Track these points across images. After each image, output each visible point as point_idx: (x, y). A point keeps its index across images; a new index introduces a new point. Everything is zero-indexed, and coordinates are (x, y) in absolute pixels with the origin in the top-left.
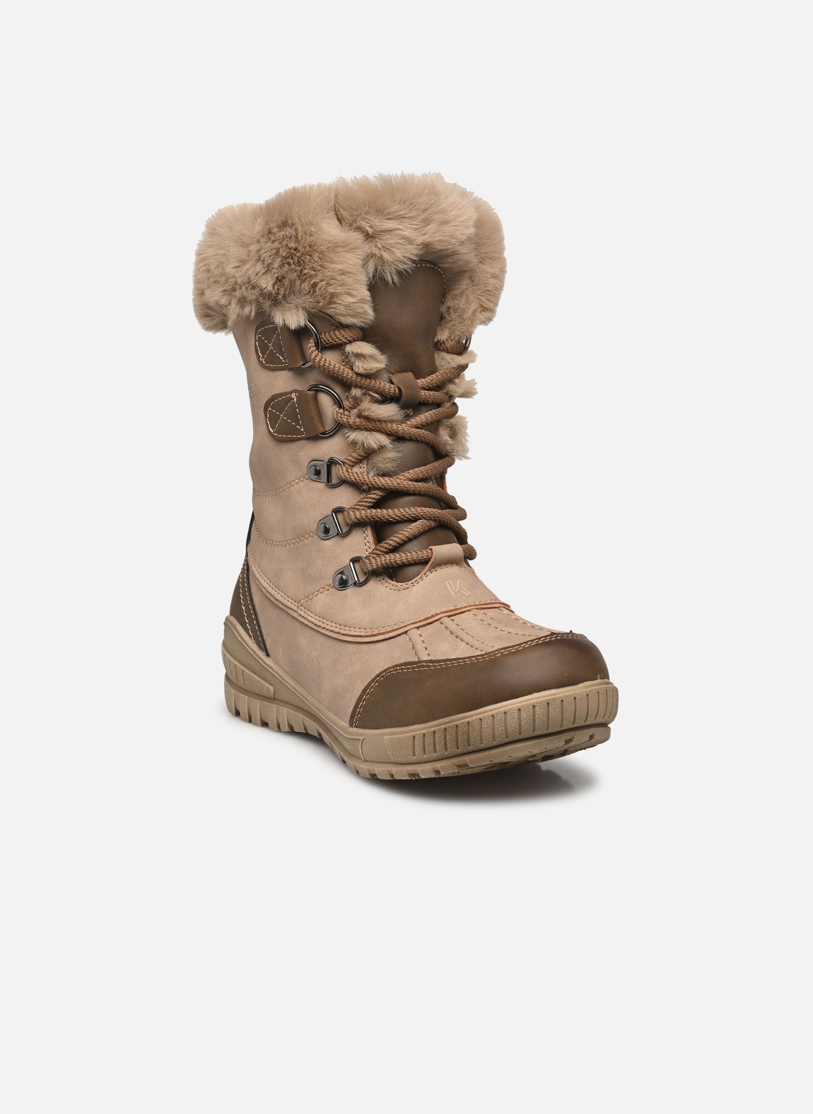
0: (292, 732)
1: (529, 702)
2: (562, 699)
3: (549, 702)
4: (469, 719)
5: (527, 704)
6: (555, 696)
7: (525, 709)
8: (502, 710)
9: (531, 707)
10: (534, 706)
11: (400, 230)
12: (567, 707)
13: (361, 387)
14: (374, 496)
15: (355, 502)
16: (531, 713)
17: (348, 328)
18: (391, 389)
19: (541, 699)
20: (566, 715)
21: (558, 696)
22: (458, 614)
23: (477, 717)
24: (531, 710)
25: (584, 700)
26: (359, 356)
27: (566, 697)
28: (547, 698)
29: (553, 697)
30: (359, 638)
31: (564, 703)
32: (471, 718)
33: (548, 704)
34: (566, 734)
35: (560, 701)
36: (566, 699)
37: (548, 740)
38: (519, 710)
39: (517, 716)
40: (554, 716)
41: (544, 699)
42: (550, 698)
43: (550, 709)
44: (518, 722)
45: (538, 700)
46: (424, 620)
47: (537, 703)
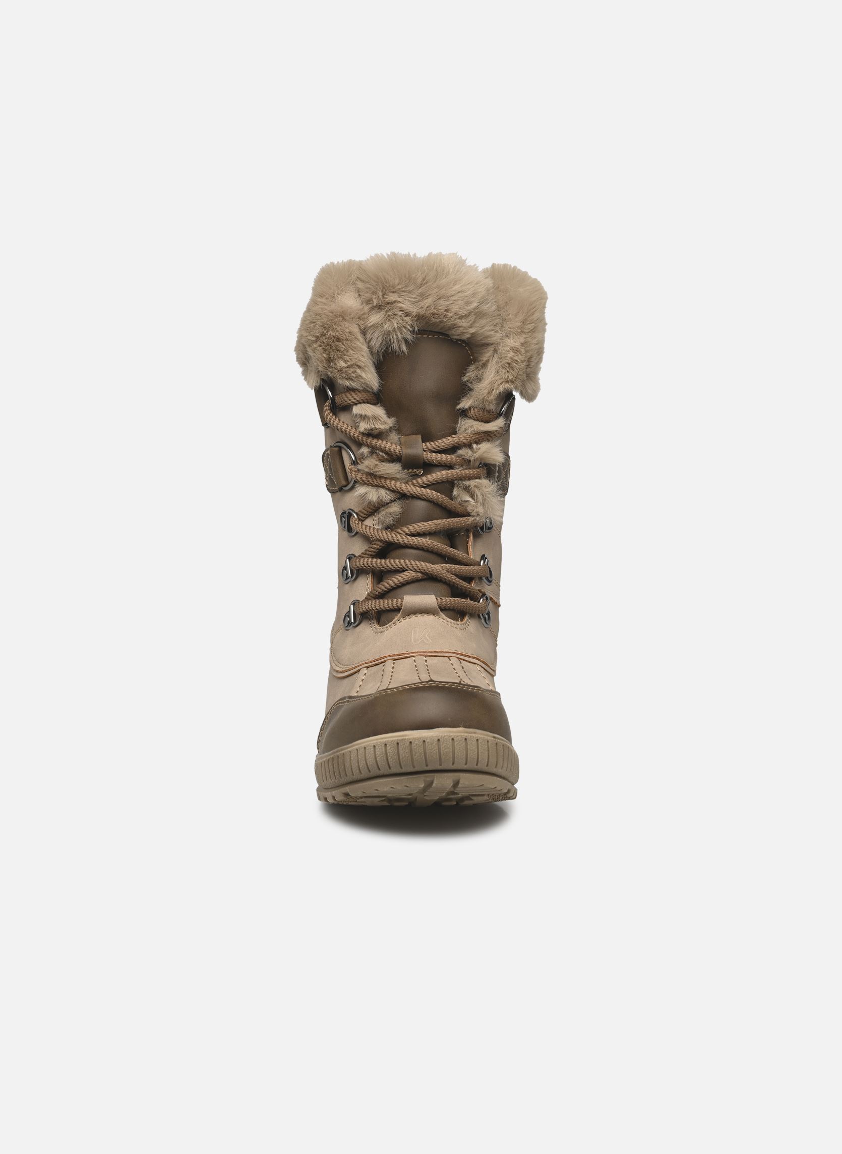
1: (381, 741)
2: (411, 740)
3: (399, 742)
5: (380, 742)
6: (404, 738)
7: (378, 746)
9: (383, 745)
10: (386, 745)
11: (399, 302)
12: (416, 749)
13: (368, 446)
14: (376, 546)
15: (363, 551)
16: (384, 752)
17: (353, 391)
18: (396, 448)
19: (392, 739)
20: (416, 757)
21: (407, 737)
22: (402, 658)
24: (383, 748)
25: (434, 744)
26: (364, 417)
27: (415, 739)
28: (397, 738)
29: (402, 738)
31: (413, 745)
33: (398, 744)
34: (425, 775)
35: (408, 743)
36: (415, 741)
37: (408, 778)
38: (374, 746)
39: (372, 752)
40: (403, 756)
41: (394, 739)
42: (400, 738)
43: (400, 749)
44: (374, 757)
45: (389, 739)
46: (374, 661)
47: (388, 741)
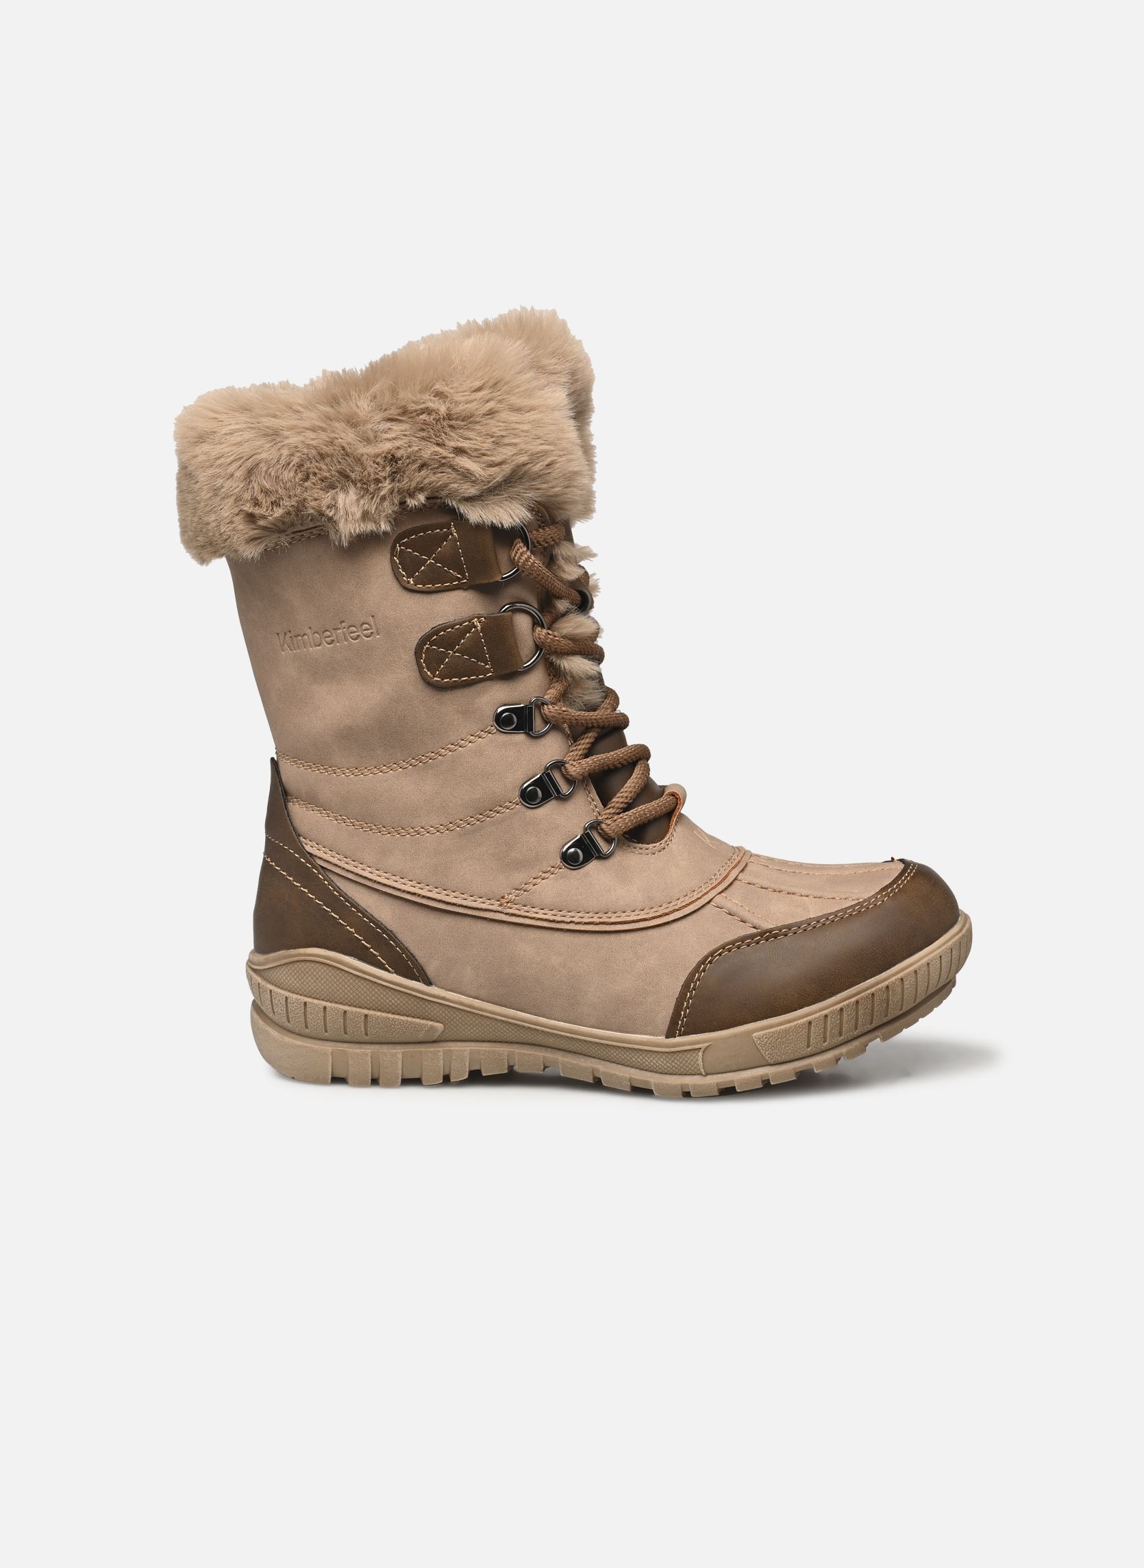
0: (476, 1078)
4: (886, 983)
8: (924, 961)
14: (588, 740)
15: (567, 752)
23: (896, 977)
30: (641, 923)
32: (889, 981)
46: (722, 881)
